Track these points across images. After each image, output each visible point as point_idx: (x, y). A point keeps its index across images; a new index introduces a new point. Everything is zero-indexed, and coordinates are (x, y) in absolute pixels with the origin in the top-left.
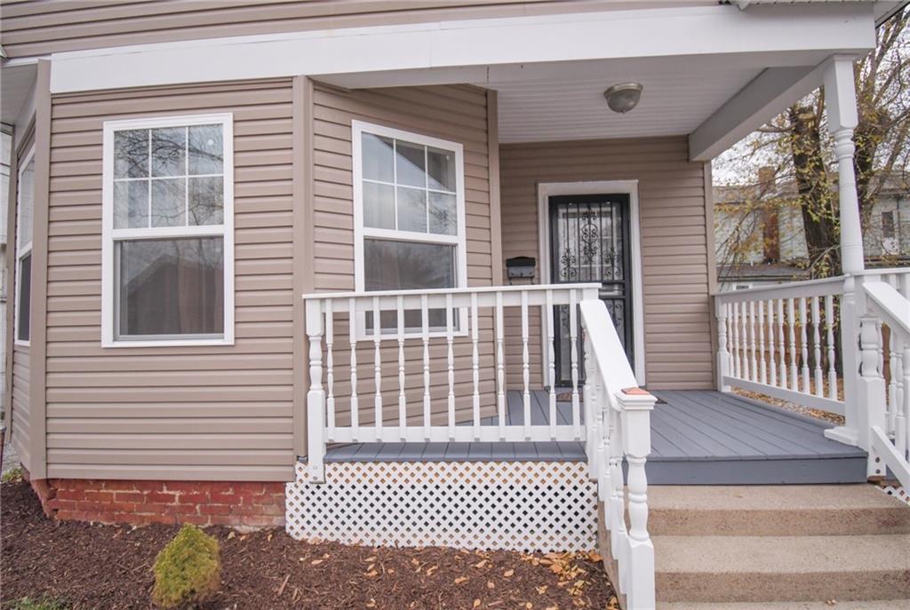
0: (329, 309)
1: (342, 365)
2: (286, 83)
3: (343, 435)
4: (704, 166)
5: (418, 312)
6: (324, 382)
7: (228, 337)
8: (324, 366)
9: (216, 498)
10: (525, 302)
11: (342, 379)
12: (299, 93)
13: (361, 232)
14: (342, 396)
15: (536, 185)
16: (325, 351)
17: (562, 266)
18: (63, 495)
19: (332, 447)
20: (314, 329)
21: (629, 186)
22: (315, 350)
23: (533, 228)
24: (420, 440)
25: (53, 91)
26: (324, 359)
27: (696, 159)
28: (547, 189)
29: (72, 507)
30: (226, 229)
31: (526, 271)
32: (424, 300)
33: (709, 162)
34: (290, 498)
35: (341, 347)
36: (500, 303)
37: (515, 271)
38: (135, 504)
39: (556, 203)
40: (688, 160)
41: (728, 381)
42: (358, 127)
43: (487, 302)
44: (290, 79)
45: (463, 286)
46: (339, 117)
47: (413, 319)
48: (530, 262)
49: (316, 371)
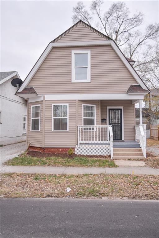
0: (80, 128)
1: (82, 134)
2: (75, 100)
3: (82, 142)
4: (134, 104)
5: (88, 128)
6: (80, 136)
7: (68, 130)
8: (80, 134)
9: (66, 150)
10: (103, 127)
11: (82, 136)
12: (77, 102)
13: (83, 118)
14: (82, 138)
15: (107, 107)
16: (80, 132)
17: (111, 120)
18: (46, 150)
19: (80, 144)
20: (79, 130)
21: (122, 108)
22: (79, 132)
23: (106, 114)
24: (91, 143)
25: (45, 99)
26: (80, 133)
27: (133, 103)
28: (108, 108)
29: (46, 151)
30: (68, 118)
31: (104, 121)
32: (92, 127)
33: (135, 104)
34: (75, 149)
35: (82, 132)
36: (100, 127)
37: (103, 121)
38: (55, 151)
39: (110, 110)
40: (131, 103)
41: (137, 140)
42: (83, 105)
43: (99, 127)
44: (76, 100)
45: (95, 125)
46: (81, 104)
47: (87, 129)
48: (105, 120)
49: (79, 135)
